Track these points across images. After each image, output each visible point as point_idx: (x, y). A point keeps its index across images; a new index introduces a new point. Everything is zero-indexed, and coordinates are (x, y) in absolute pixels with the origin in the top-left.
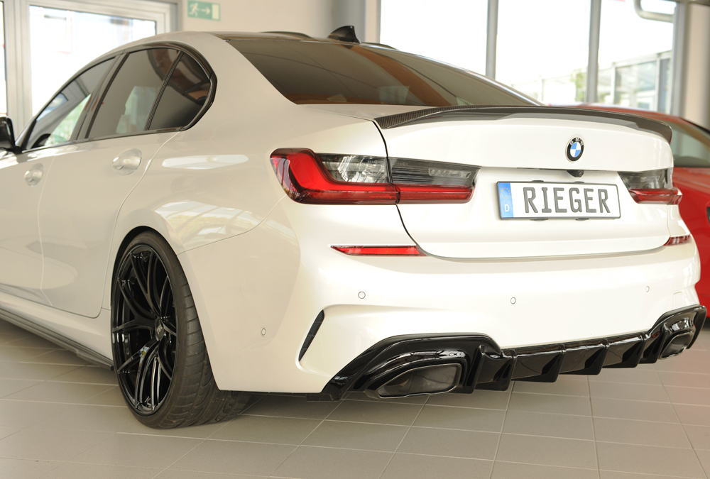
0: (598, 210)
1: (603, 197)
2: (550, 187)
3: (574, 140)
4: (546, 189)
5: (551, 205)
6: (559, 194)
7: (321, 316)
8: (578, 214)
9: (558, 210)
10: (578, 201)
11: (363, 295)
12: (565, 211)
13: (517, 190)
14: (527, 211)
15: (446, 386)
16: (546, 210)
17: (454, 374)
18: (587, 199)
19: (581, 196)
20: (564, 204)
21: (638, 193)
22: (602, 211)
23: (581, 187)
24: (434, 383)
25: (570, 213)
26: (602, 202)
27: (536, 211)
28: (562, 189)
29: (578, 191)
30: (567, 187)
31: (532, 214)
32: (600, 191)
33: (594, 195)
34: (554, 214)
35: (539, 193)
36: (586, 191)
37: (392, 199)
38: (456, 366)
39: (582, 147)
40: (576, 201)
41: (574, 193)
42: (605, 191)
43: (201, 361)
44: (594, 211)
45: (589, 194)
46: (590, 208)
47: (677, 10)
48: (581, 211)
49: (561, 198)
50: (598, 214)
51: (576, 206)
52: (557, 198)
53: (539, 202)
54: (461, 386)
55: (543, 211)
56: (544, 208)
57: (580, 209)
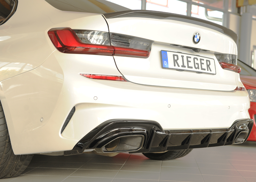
0: (206, 69)
1: (208, 64)
2: (185, 56)
3: (196, 33)
4: (183, 56)
5: (186, 64)
6: (189, 59)
7: (74, 109)
8: (197, 70)
9: (189, 67)
10: (198, 64)
11: (96, 98)
12: (192, 68)
14: (175, 66)
15: (136, 148)
16: (183, 66)
17: (140, 141)
18: (202, 64)
19: (199, 62)
20: (191, 64)
21: (223, 64)
23: (199, 58)
24: (130, 146)
25: (194, 69)
26: (208, 66)
27: (179, 66)
28: (190, 58)
29: (197, 60)
30: (193, 57)
31: (177, 67)
32: (207, 61)
33: (204, 62)
34: (186, 68)
35: (180, 58)
36: (201, 60)
37: (111, 53)
38: (141, 136)
39: (200, 37)
40: (196, 64)
41: (196, 60)
42: (209, 61)
43: (5, 140)
44: (205, 69)
45: (202, 61)
46: (203, 68)
47: (224, 16)
48: (199, 69)
49: (190, 62)
50: (206, 71)
51: (197, 66)
52: (188, 61)
53: (180, 62)
54: (143, 148)
55: (182, 66)
56: (182, 65)
57: (198, 68)
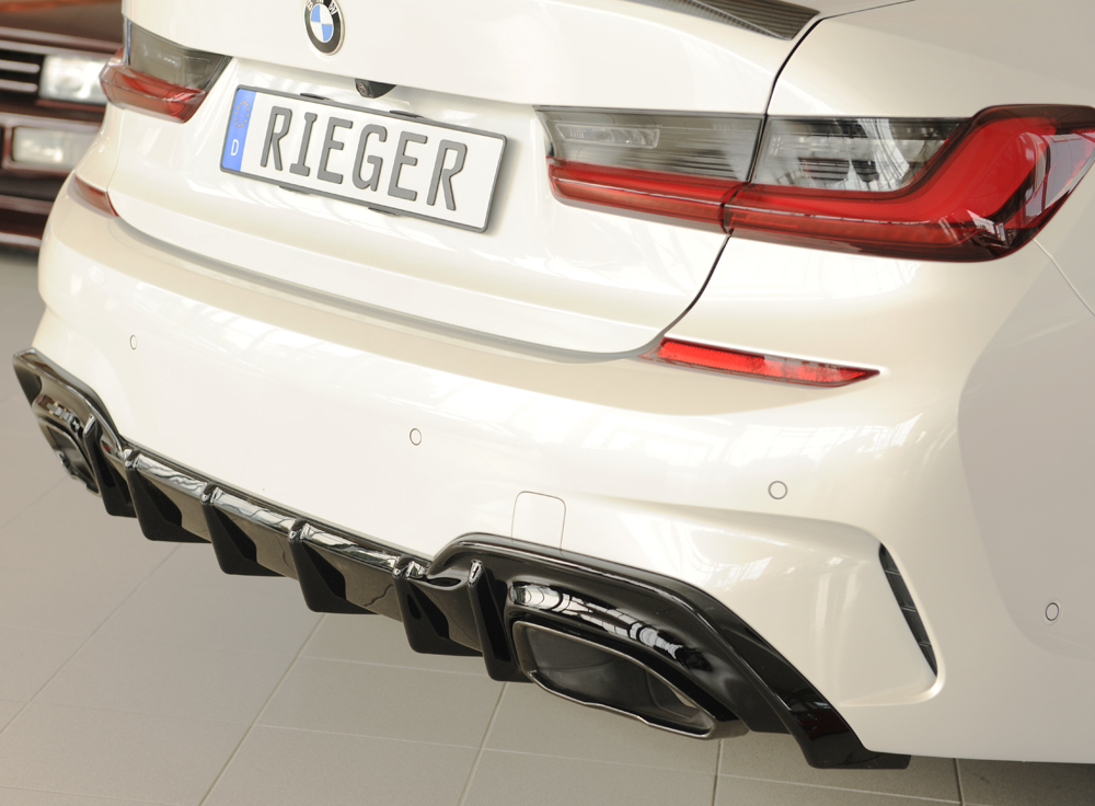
0: (423, 195)
1: (450, 163)
2: (325, 116)
4: (315, 117)
5: (313, 161)
6: (340, 134)
8: (367, 195)
9: (324, 174)
10: (378, 163)
12: (339, 179)
13: (260, 111)
14: (264, 163)
16: (301, 168)
18: (403, 159)
19: (387, 151)
20: (341, 162)
22: (432, 201)
23: (396, 127)
26: (442, 178)
27: (279, 167)
28: (349, 124)
29: (384, 137)
30: (363, 121)
31: (270, 171)
32: (447, 145)
33: (426, 155)
34: (312, 181)
35: (297, 126)
36: (407, 138)
40: (372, 159)
41: (374, 137)
42: (463, 150)
44: (411, 195)
45: (413, 149)
46: (401, 183)
48: (374, 188)
49: (340, 146)
50: (420, 206)
51: (367, 171)
52: (331, 144)
53: (290, 148)
55: (296, 169)
56: (296, 162)
57: (374, 184)
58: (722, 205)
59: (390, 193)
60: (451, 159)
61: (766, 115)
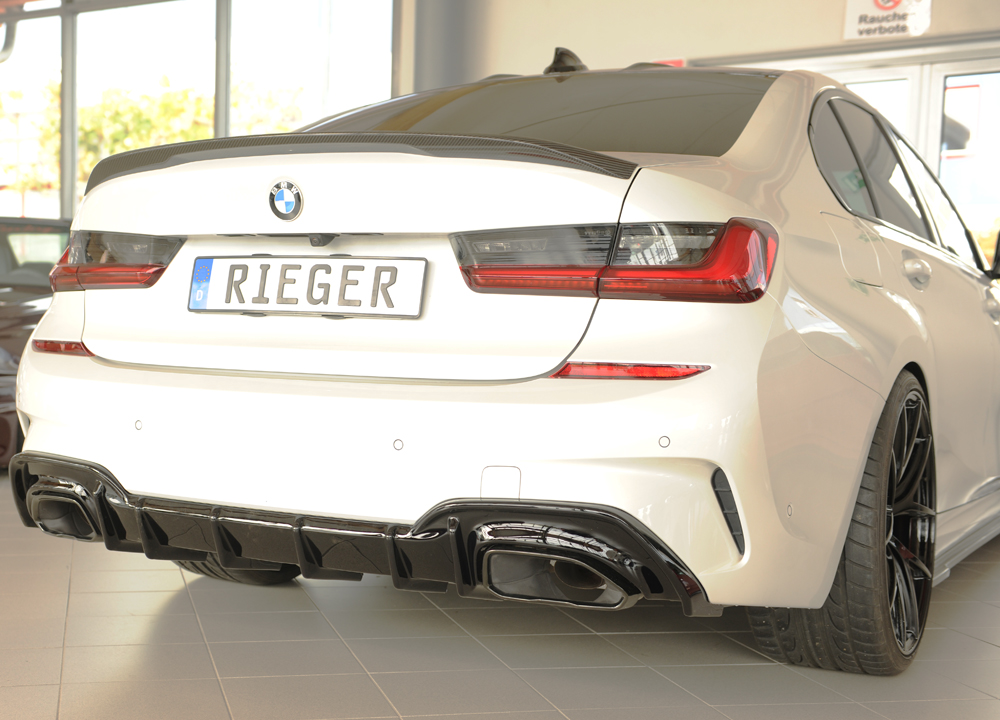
0: (367, 299)
1: (385, 280)
2: (276, 265)
4: (268, 266)
5: (271, 292)
8: (321, 307)
9: (281, 299)
10: (326, 287)
12: (295, 301)
13: (220, 269)
14: (228, 300)
16: (261, 298)
18: (346, 282)
19: (334, 280)
20: (296, 290)
22: (374, 304)
23: (337, 265)
25: (303, 306)
26: (380, 290)
27: (241, 300)
28: (299, 268)
29: (328, 269)
30: (310, 264)
31: (235, 304)
32: (379, 270)
33: (366, 279)
34: (273, 305)
35: (255, 273)
36: (348, 269)
39: (298, 197)
40: (320, 286)
41: (320, 272)
42: (394, 271)
44: (356, 303)
46: (348, 297)
48: (326, 302)
49: (293, 281)
50: (366, 308)
51: (318, 293)
52: (284, 281)
53: (250, 289)
55: (255, 301)
56: (257, 296)
57: (325, 299)
58: (598, 279)
59: (340, 304)
60: (385, 277)
61: (619, 223)
